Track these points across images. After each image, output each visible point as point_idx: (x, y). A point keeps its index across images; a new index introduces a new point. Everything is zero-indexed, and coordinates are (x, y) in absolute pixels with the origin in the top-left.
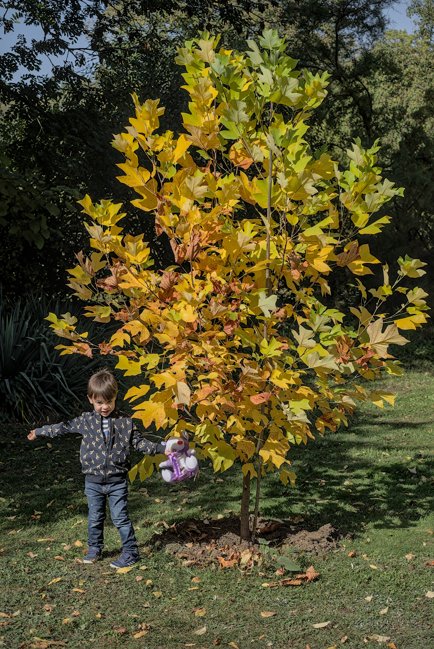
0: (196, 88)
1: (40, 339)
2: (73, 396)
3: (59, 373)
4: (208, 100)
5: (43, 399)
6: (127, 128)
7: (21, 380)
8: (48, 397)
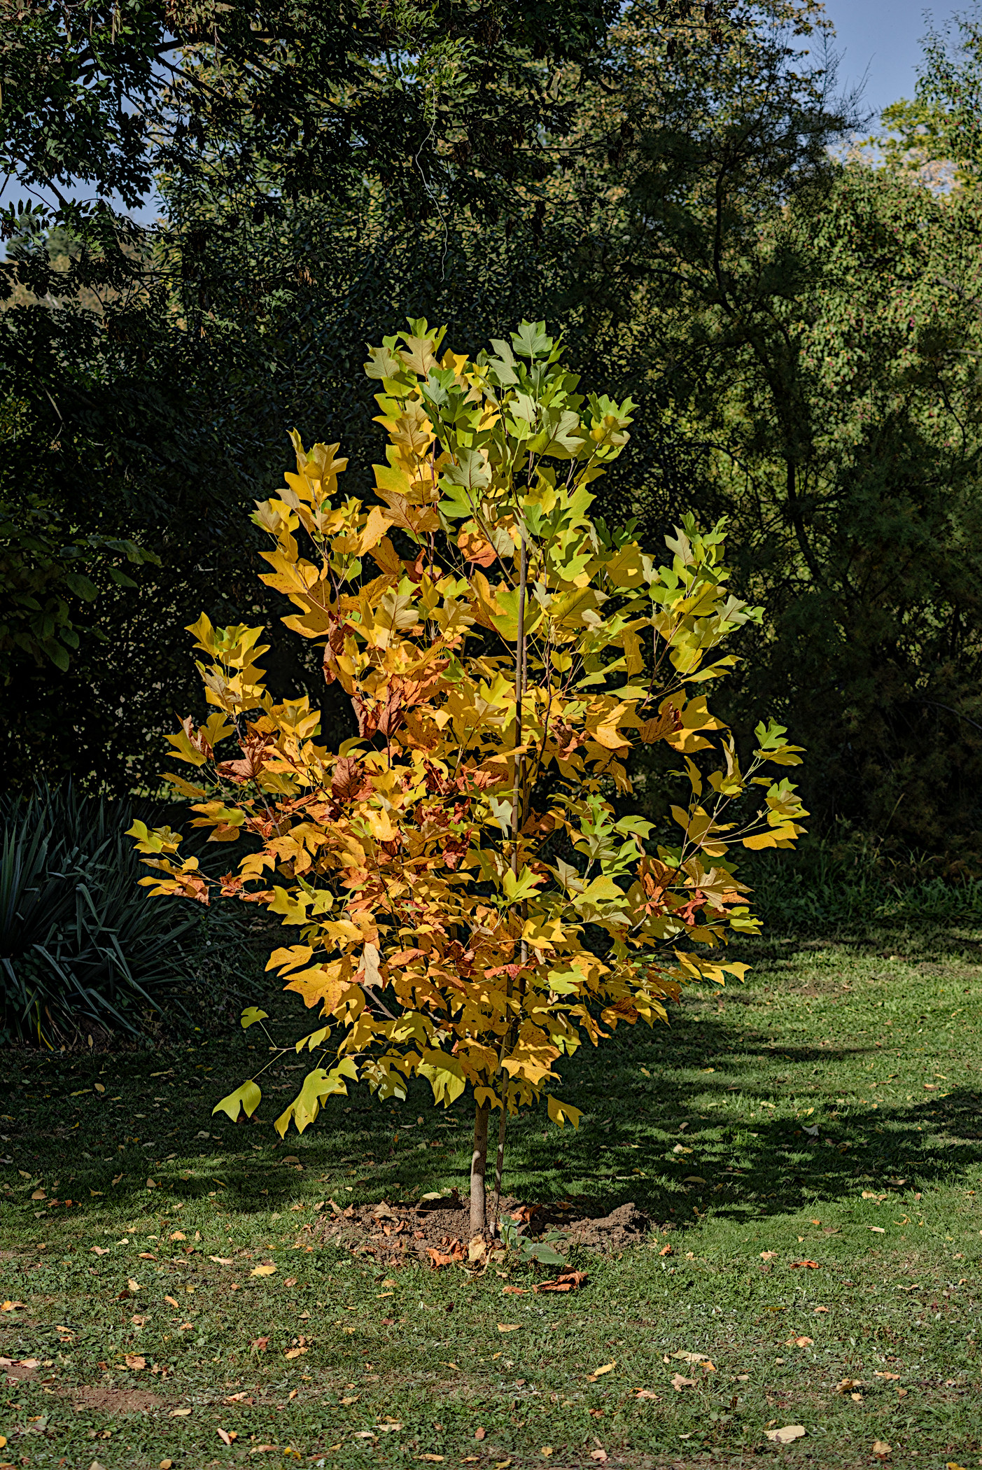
0: (400, 423)
1: (72, 878)
2: (141, 994)
3: (112, 946)
4: (420, 446)
5: (80, 1000)
6: (279, 491)
7: (36, 961)
8: (90, 996)
